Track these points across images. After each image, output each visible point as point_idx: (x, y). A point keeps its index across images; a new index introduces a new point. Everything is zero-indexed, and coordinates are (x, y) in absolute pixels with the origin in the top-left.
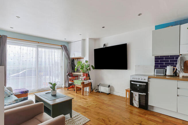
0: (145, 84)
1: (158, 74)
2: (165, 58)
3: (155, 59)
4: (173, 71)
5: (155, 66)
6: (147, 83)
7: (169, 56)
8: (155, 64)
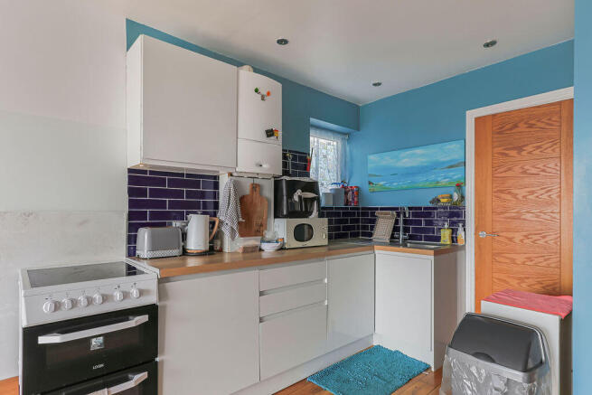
0: (144, 318)
1: (159, 253)
2: (172, 183)
3: (132, 180)
4: (210, 233)
5: (131, 216)
6: (152, 310)
7: (182, 175)
8: (132, 204)
